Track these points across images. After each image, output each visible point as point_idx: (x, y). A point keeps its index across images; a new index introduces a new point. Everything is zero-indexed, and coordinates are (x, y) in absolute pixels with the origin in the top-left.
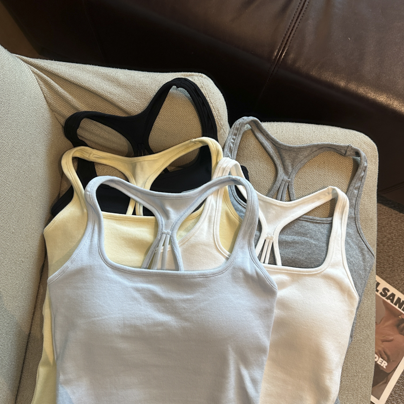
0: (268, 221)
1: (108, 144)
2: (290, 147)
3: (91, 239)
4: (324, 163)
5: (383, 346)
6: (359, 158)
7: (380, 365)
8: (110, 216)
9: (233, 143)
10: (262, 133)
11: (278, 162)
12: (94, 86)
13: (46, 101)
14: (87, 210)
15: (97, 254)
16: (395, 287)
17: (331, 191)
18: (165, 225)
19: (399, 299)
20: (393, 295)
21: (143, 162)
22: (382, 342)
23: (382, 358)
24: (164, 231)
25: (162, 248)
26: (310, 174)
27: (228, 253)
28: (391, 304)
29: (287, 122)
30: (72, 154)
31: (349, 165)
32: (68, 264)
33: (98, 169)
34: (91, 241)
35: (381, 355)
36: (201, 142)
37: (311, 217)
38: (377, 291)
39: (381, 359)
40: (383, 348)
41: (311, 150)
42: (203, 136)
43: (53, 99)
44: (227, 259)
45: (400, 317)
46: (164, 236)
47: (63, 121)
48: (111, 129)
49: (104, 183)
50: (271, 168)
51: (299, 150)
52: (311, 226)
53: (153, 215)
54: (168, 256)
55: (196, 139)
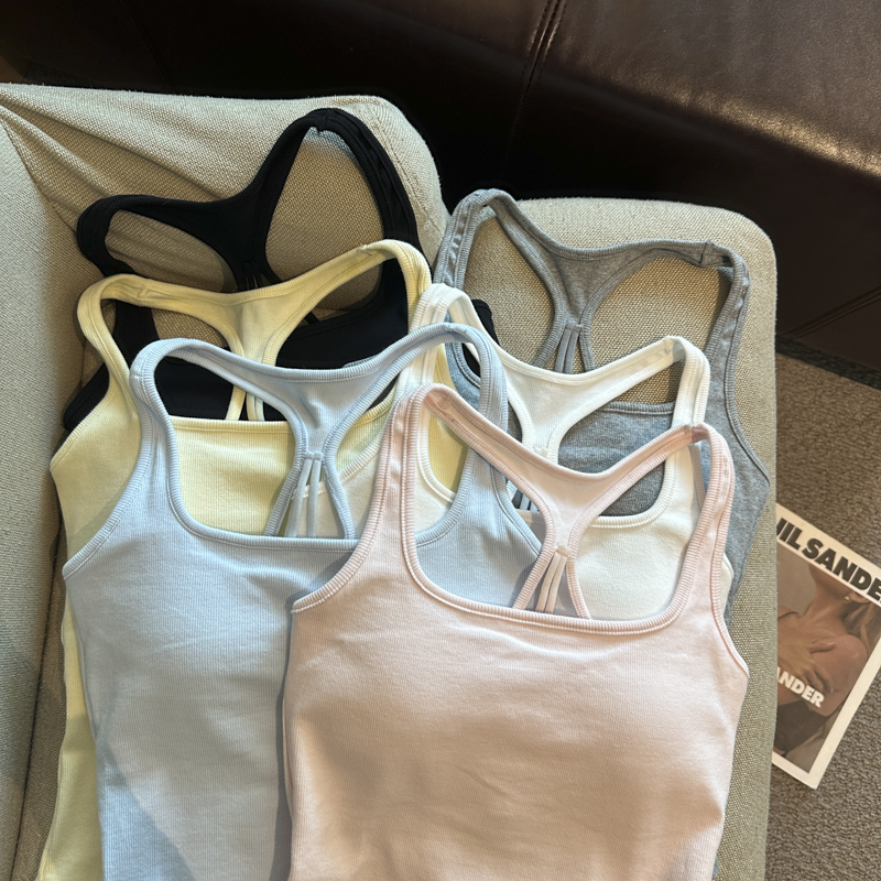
0: (537, 419)
1: (179, 266)
2: (578, 254)
3: (152, 478)
4: (656, 284)
5: (813, 662)
6: (731, 270)
7: (809, 702)
8: (190, 425)
9: (456, 250)
10: (520, 224)
11: (556, 288)
12: (136, 138)
13: (32, 177)
14: (138, 414)
15: (167, 510)
16: (836, 538)
17: (671, 347)
18: (311, 439)
19: (844, 561)
20: (831, 554)
21: (255, 303)
22: (812, 653)
23: (812, 687)
24: (309, 452)
25: (307, 488)
26: (625, 310)
27: (451, 493)
28: (827, 571)
29: (576, 197)
30: (99, 292)
31: (709, 285)
32: (103, 532)
33: (160, 323)
34: (152, 483)
35: (809, 681)
36: (383, 251)
37: (628, 404)
38: (797, 547)
40: (814, 666)
41: (626, 258)
42: (385, 238)
43: (47, 175)
44: (449, 505)
45: (847, 598)
46: (310, 462)
47: (73, 220)
48: (179, 231)
49: (173, 355)
50: (540, 301)
51: (602, 257)
52: (629, 423)
53: (284, 420)
54: (319, 506)
55: (371, 246)
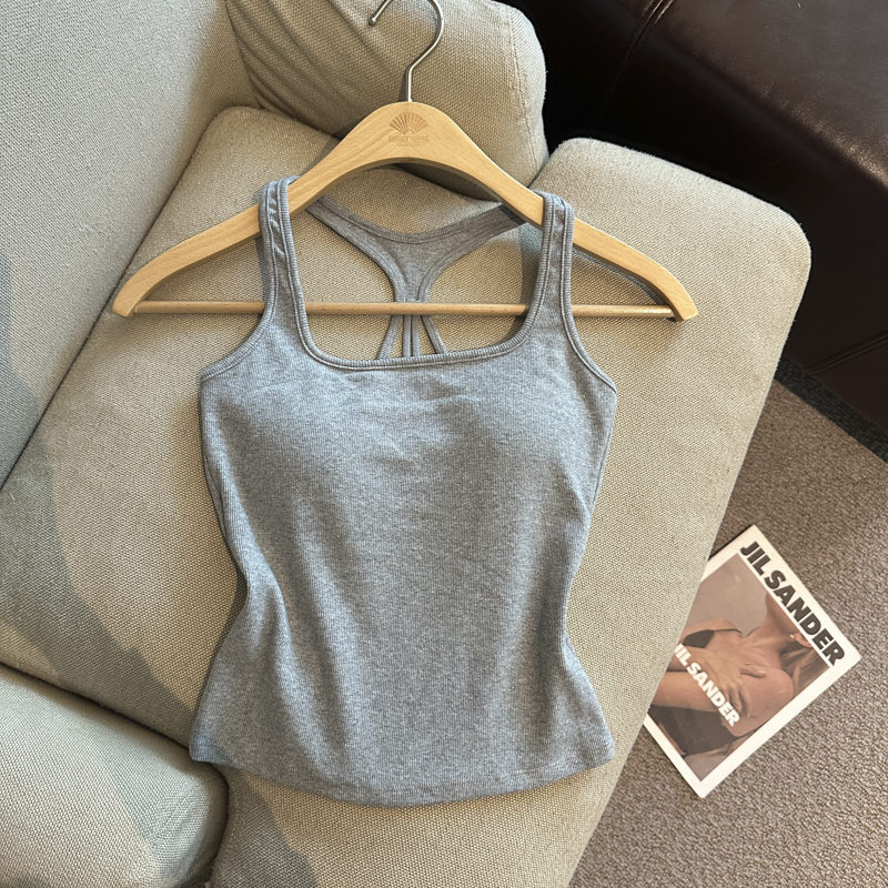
5: (740, 682)
7: (724, 717)
16: (800, 578)
19: (800, 602)
20: (790, 590)
22: (742, 674)
23: (732, 704)
28: (782, 606)
35: (731, 699)
38: (761, 573)
39: (728, 705)
40: (740, 686)
45: (792, 636)
